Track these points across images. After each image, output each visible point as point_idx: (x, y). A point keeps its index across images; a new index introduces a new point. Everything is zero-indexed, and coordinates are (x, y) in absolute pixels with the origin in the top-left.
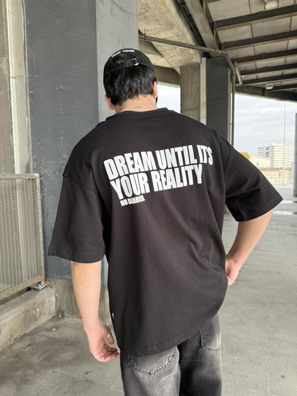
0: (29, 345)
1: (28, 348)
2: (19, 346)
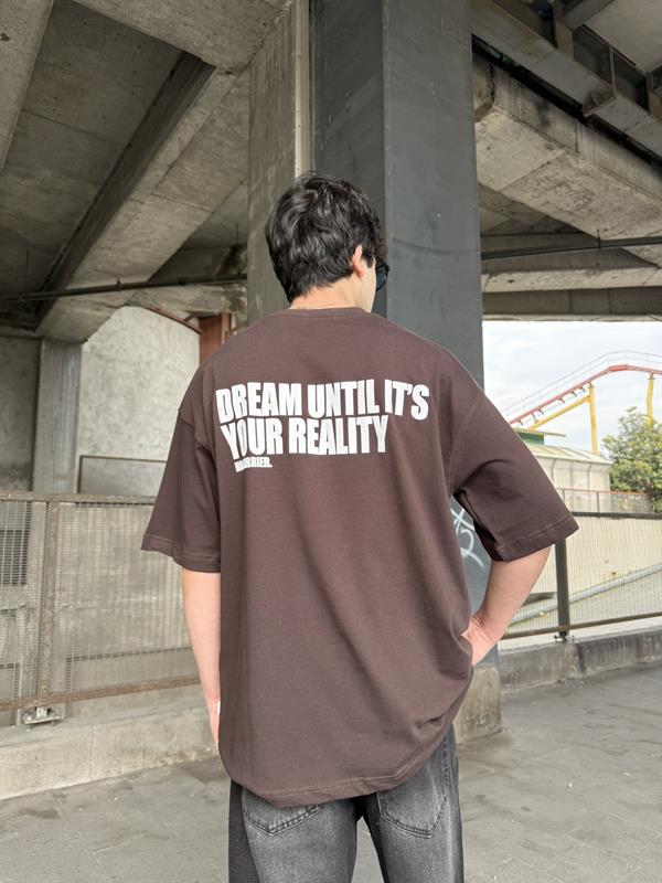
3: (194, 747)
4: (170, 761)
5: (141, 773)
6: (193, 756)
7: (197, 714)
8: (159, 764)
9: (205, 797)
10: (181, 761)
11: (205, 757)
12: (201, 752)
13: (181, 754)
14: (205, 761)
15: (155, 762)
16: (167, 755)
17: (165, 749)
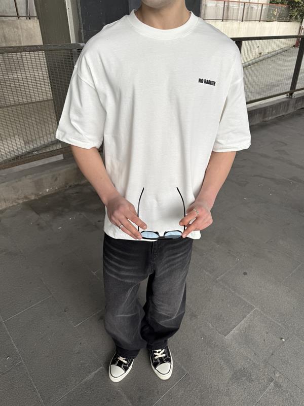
0: (77, 193)
1: (75, 194)
2: (70, 191)
3: (32, 194)
4: (21, 202)
5: (5, 209)
6: (33, 197)
7: (30, 179)
8: (15, 204)
9: (38, 225)
10: (27, 200)
11: (39, 197)
12: (37, 195)
13: (26, 197)
14: (40, 199)
15: (12, 203)
16: (18, 199)
17: (17, 197)
